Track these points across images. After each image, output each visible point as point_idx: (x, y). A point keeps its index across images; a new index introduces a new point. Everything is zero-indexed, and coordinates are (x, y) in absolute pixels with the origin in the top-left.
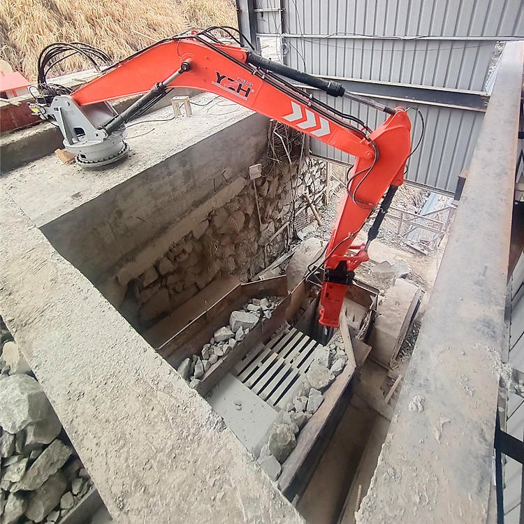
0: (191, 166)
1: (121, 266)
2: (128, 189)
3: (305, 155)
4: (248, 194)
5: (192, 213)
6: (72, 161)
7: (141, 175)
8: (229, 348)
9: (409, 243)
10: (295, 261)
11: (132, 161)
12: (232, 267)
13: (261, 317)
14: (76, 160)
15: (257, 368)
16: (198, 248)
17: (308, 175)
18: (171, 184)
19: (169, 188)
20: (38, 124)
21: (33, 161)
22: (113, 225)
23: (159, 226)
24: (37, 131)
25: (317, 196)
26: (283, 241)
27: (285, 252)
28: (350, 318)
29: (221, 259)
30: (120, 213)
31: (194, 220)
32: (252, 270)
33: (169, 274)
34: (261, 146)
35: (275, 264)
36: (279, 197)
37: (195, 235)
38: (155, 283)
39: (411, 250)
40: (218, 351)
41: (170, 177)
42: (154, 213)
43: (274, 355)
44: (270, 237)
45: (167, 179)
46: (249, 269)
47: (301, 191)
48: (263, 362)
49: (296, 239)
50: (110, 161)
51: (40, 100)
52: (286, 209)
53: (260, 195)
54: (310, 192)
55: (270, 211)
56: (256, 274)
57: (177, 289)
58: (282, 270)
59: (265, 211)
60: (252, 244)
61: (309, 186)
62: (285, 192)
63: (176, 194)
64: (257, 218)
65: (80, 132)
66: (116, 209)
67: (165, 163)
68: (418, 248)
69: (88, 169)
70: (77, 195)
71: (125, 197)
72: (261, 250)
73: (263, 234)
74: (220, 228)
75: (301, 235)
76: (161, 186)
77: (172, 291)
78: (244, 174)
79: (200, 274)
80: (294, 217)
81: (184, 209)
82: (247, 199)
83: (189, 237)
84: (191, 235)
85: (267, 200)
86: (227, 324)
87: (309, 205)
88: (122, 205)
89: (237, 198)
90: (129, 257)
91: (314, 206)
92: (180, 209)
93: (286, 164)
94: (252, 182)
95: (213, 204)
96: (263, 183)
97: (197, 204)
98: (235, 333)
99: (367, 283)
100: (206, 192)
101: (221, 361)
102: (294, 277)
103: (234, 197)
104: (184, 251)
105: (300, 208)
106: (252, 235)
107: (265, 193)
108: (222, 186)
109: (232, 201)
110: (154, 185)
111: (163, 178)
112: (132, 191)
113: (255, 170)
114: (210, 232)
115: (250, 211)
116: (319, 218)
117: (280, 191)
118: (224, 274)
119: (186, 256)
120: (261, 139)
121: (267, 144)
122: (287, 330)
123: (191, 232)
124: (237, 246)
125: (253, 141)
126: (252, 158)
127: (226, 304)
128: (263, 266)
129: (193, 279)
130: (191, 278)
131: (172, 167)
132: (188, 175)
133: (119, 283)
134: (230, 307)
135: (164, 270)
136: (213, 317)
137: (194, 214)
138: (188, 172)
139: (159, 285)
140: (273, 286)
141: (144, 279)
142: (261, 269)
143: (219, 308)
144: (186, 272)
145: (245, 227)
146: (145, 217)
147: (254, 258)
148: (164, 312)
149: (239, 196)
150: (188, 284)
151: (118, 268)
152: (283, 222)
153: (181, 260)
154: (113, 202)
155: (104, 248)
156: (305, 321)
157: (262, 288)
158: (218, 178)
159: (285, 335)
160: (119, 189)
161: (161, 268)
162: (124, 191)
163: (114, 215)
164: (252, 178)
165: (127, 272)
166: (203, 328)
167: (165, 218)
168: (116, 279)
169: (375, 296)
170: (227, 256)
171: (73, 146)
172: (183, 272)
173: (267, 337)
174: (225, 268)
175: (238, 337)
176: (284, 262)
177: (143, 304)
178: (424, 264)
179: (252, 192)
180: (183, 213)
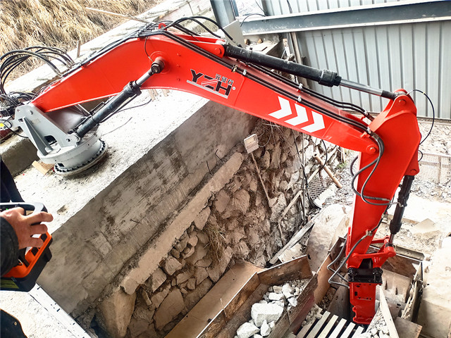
0: (179, 152)
1: (124, 275)
2: (114, 193)
4: (248, 170)
5: (190, 203)
6: (51, 170)
10: (316, 235)
11: (113, 160)
12: (245, 251)
13: (286, 306)
14: (56, 170)
16: (203, 239)
18: (160, 176)
19: (158, 182)
22: (106, 233)
23: (156, 224)
25: (329, 155)
26: (299, 212)
27: (303, 225)
28: (392, 291)
29: (232, 245)
30: (111, 220)
31: (194, 210)
32: (269, 250)
33: (177, 272)
35: (294, 240)
36: (284, 165)
37: (197, 226)
38: (164, 285)
41: (159, 169)
42: (148, 212)
44: (282, 211)
45: (154, 173)
46: (265, 251)
47: (310, 153)
49: (313, 208)
50: (93, 162)
52: (295, 177)
54: (321, 151)
55: (276, 182)
56: (274, 254)
57: (189, 287)
58: (303, 246)
59: (271, 185)
60: (263, 223)
61: (319, 146)
62: (291, 158)
63: (169, 185)
64: (265, 194)
65: (50, 139)
66: (107, 216)
67: (149, 156)
69: (69, 178)
70: (63, 209)
71: (113, 201)
72: (275, 228)
73: (273, 210)
74: (224, 213)
75: (318, 202)
77: (184, 291)
78: (239, 148)
79: (211, 266)
80: (307, 184)
81: (181, 200)
82: (248, 175)
83: (192, 229)
84: (193, 227)
86: (249, 318)
87: (322, 167)
88: (111, 210)
89: (236, 177)
90: (131, 263)
91: (327, 167)
92: (176, 201)
94: (250, 156)
95: (212, 189)
96: (263, 154)
97: (193, 193)
98: (259, 328)
100: (201, 177)
102: (317, 253)
103: (232, 176)
104: (189, 246)
105: (311, 172)
106: (261, 213)
107: (268, 164)
108: (218, 167)
109: (231, 181)
110: (142, 182)
111: (150, 173)
112: (119, 193)
113: (251, 142)
114: (214, 219)
115: (254, 187)
116: (336, 180)
117: (284, 159)
118: (237, 263)
119: (193, 250)
122: (319, 315)
123: (193, 223)
124: (246, 228)
126: (245, 128)
127: (244, 298)
128: (280, 244)
129: (205, 273)
130: (202, 273)
131: (158, 157)
132: (177, 163)
133: (126, 293)
134: (249, 300)
135: (171, 270)
136: (233, 314)
137: (192, 204)
138: (176, 160)
139: (169, 287)
140: (293, 269)
141: (151, 284)
142: (279, 248)
143: (236, 304)
144: (195, 267)
145: (252, 205)
146: (138, 217)
147: (268, 237)
148: (181, 313)
149: (239, 173)
150: (200, 279)
151: (121, 277)
152: (294, 191)
153: (188, 256)
154: (102, 210)
155: (102, 259)
156: (338, 301)
157: (281, 273)
158: (211, 158)
159: (317, 320)
160: (105, 194)
161: (167, 268)
162: (110, 195)
163: (105, 223)
164: (249, 151)
165: (132, 280)
166: (223, 327)
167: (161, 214)
168: (122, 288)
169: (418, 263)
170: (237, 241)
171: (48, 156)
172: (193, 268)
173: (296, 326)
174: (237, 255)
175: (264, 333)
176: (304, 237)
177: (156, 309)
179: (252, 167)
180: (180, 205)
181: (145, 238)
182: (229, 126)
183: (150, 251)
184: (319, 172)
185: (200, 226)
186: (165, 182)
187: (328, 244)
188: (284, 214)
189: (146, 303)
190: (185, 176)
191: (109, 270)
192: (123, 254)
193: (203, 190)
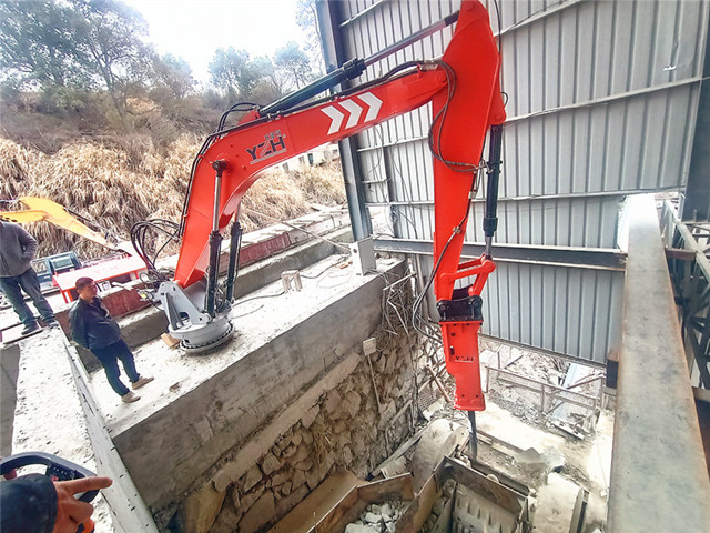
0: (299, 346)
1: (219, 468)
2: (229, 377)
3: (423, 324)
4: (363, 372)
5: (300, 399)
6: (177, 345)
9: (557, 424)
10: (422, 450)
11: (236, 344)
12: (348, 458)
14: (181, 345)
16: (308, 439)
17: (429, 345)
18: (277, 366)
19: (274, 372)
21: (140, 345)
22: (211, 418)
23: (263, 416)
25: (441, 368)
26: (407, 422)
29: (335, 450)
30: (220, 405)
31: (303, 406)
32: (372, 460)
33: (273, 473)
34: (375, 317)
35: (399, 452)
36: (398, 372)
37: (304, 424)
38: (259, 484)
41: (277, 359)
42: (257, 401)
44: (391, 419)
45: (272, 362)
46: (369, 460)
47: (423, 363)
49: (422, 419)
50: (214, 345)
52: (407, 385)
53: (377, 372)
54: (434, 363)
55: (389, 388)
56: (377, 465)
57: (283, 491)
58: (408, 460)
59: (383, 390)
60: (371, 429)
61: (432, 357)
62: (405, 365)
63: (283, 377)
65: (184, 315)
66: (217, 400)
67: (270, 345)
68: (570, 431)
69: (191, 355)
70: (175, 387)
71: (226, 386)
72: (382, 435)
73: (382, 416)
74: (332, 413)
75: (427, 414)
76: (265, 370)
77: (279, 496)
78: (357, 349)
79: (311, 470)
80: (417, 394)
81: (292, 394)
82: (362, 377)
83: (297, 427)
84: (299, 424)
85: (385, 376)
87: (433, 379)
88: (222, 395)
89: (350, 377)
90: (229, 455)
91: (438, 379)
92: (287, 394)
93: (403, 334)
94: (366, 358)
95: (325, 386)
96: (380, 358)
97: (305, 388)
99: (513, 476)
100: (316, 374)
102: (421, 471)
103: (347, 375)
104: (291, 444)
105: (423, 382)
106: (370, 418)
107: (382, 369)
108: (334, 364)
109: (345, 381)
110: (258, 370)
111: (268, 361)
112: (234, 377)
113: (369, 345)
114: (321, 420)
115: (366, 391)
116: (446, 393)
117: (399, 365)
118: (339, 470)
119: (295, 450)
120: (375, 310)
121: (381, 315)
123: (300, 421)
124: (353, 432)
125: (366, 312)
126: (366, 331)
127: (339, 515)
128: (385, 456)
129: (303, 478)
130: (300, 477)
131: (277, 349)
132: (295, 356)
133: (215, 490)
134: (345, 518)
135: (268, 468)
137: (302, 399)
138: (295, 352)
139: (263, 488)
140: (395, 487)
141: (245, 482)
142: (383, 459)
143: (330, 521)
144: (294, 470)
145: (362, 410)
146: (247, 407)
147: (373, 446)
148: (269, 523)
149: (353, 374)
150: (296, 484)
151: (216, 470)
152: (405, 400)
153: (288, 455)
154: (213, 393)
155: (201, 446)
157: (382, 491)
158: (329, 355)
160: (219, 377)
161: (264, 467)
162: (225, 379)
163: (212, 408)
164: (367, 353)
165: (224, 475)
167: (270, 405)
168: (213, 483)
169: (523, 498)
170: (342, 446)
171: (176, 331)
172: (291, 470)
174: (340, 461)
176: (409, 450)
177: (243, 514)
178: (581, 452)
179: (367, 369)
180: (290, 399)
181: (248, 430)
182: (351, 326)
183: (252, 444)
184: (430, 382)
185: (306, 424)
186: (280, 373)
187: (433, 462)
188: (392, 422)
189: (233, 504)
190: (300, 369)
191: (206, 460)
192: (223, 445)
193: (316, 386)
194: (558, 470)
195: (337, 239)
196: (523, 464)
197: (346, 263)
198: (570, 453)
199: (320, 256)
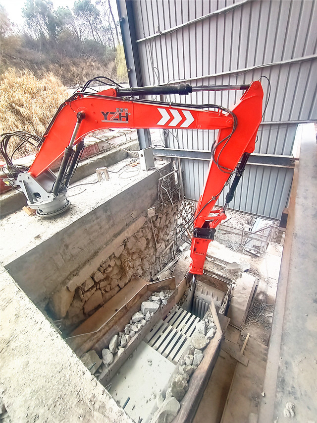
0: (110, 212)
1: (70, 280)
2: (71, 230)
3: (182, 199)
4: (147, 226)
6: (34, 213)
7: (80, 221)
8: (142, 326)
9: (248, 250)
10: (179, 266)
11: (73, 212)
12: (140, 272)
13: (161, 304)
14: (37, 213)
15: (160, 336)
16: (118, 263)
17: (184, 211)
18: (99, 224)
19: (97, 227)
20: (11, 190)
21: (9, 214)
22: (63, 254)
23: (92, 251)
24: (10, 195)
26: (171, 253)
27: (172, 260)
28: (215, 299)
29: (133, 268)
30: (67, 246)
31: (115, 246)
32: (153, 272)
33: (100, 281)
34: (154, 196)
35: (167, 268)
36: (167, 226)
37: (116, 255)
38: (92, 287)
39: (249, 254)
40: (135, 329)
41: (98, 220)
42: (89, 244)
43: (170, 327)
44: (163, 251)
45: (95, 222)
46: (151, 273)
47: (180, 221)
48: (163, 332)
49: (179, 251)
50: (60, 212)
51: (10, 176)
52: (171, 233)
53: (155, 227)
54: (186, 221)
55: (161, 235)
56: (155, 275)
57: (106, 289)
58: (171, 271)
59: (158, 236)
60: (152, 257)
61: (185, 218)
62: (170, 223)
63: (103, 230)
64: (155, 240)
65: (37, 195)
66: (64, 244)
67: (94, 212)
68: (254, 253)
69: (44, 219)
70: (38, 237)
71: (69, 236)
72: (158, 260)
73: (158, 250)
74: (131, 249)
75: (181, 248)
76: (92, 226)
77: (103, 292)
78: (144, 214)
79: (120, 279)
80: (177, 238)
81: (108, 239)
82: (147, 230)
83: (112, 257)
84: (113, 255)
85: (159, 229)
86: (139, 310)
88: (67, 240)
89: (141, 230)
90: (75, 273)
91: (188, 230)
92: (105, 240)
93: (170, 206)
94: (149, 219)
95: (126, 235)
96: (157, 219)
97: (116, 236)
98: (145, 316)
99: (224, 276)
100: (121, 228)
101: (137, 335)
102: (179, 276)
103: (139, 229)
104: (109, 266)
105: (180, 232)
106: (152, 251)
107: (158, 225)
108: (131, 223)
109: (138, 232)
110: (88, 226)
111: (93, 221)
112: (74, 231)
113: (151, 211)
114: (125, 253)
115: (149, 237)
117: (167, 223)
118: (135, 277)
119: (111, 269)
120: (154, 191)
121: (157, 195)
122: (177, 310)
123: (114, 253)
124: (142, 259)
125: (149, 193)
126: (149, 204)
127: (138, 298)
128: (159, 270)
129: (116, 282)
130: (115, 282)
131: (99, 214)
132: (109, 218)
133: (69, 290)
134: (141, 299)
135: (97, 279)
136: (131, 307)
137: (114, 242)
138: (109, 216)
139: (95, 289)
140: (166, 284)
141: (85, 286)
142: (158, 272)
143: (134, 301)
144: (111, 279)
145: (147, 247)
146: (83, 246)
147: (153, 265)
148: (100, 305)
149: (142, 228)
150: (113, 286)
151: (68, 281)
152: (170, 241)
153: (108, 272)
154: (62, 240)
155: (58, 269)
156: (187, 303)
157: (160, 286)
158: (128, 218)
159: (176, 313)
160: (65, 230)
161: (95, 278)
162: (68, 231)
163: (63, 247)
164: (150, 216)
165: (73, 283)
166: (124, 314)
167: (96, 246)
168: (68, 288)
169: (230, 285)
170: (137, 266)
171: (33, 205)
172: (110, 279)
173: (165, 316)
174: (136, 273)
175: (147, 318)
176: (172, 266)
177: (85, 301)
178: (258, 262)
179: (150, 225)
180: (107, 242)
181: (85, 259)
182: (140, 201)
183: (87, 266)
186: (101, 228)
187: (185, 271)
188: (163, 253)
189: (80, 297)
190: (112, 226)
191: (62, 276)
192: (71, 268)
193: (121, 235)
194: (246, 271)
195: (129, 148)
196: (230, 270)
197: (136, 163)
198: (252, 263)
199: (119, 159)
